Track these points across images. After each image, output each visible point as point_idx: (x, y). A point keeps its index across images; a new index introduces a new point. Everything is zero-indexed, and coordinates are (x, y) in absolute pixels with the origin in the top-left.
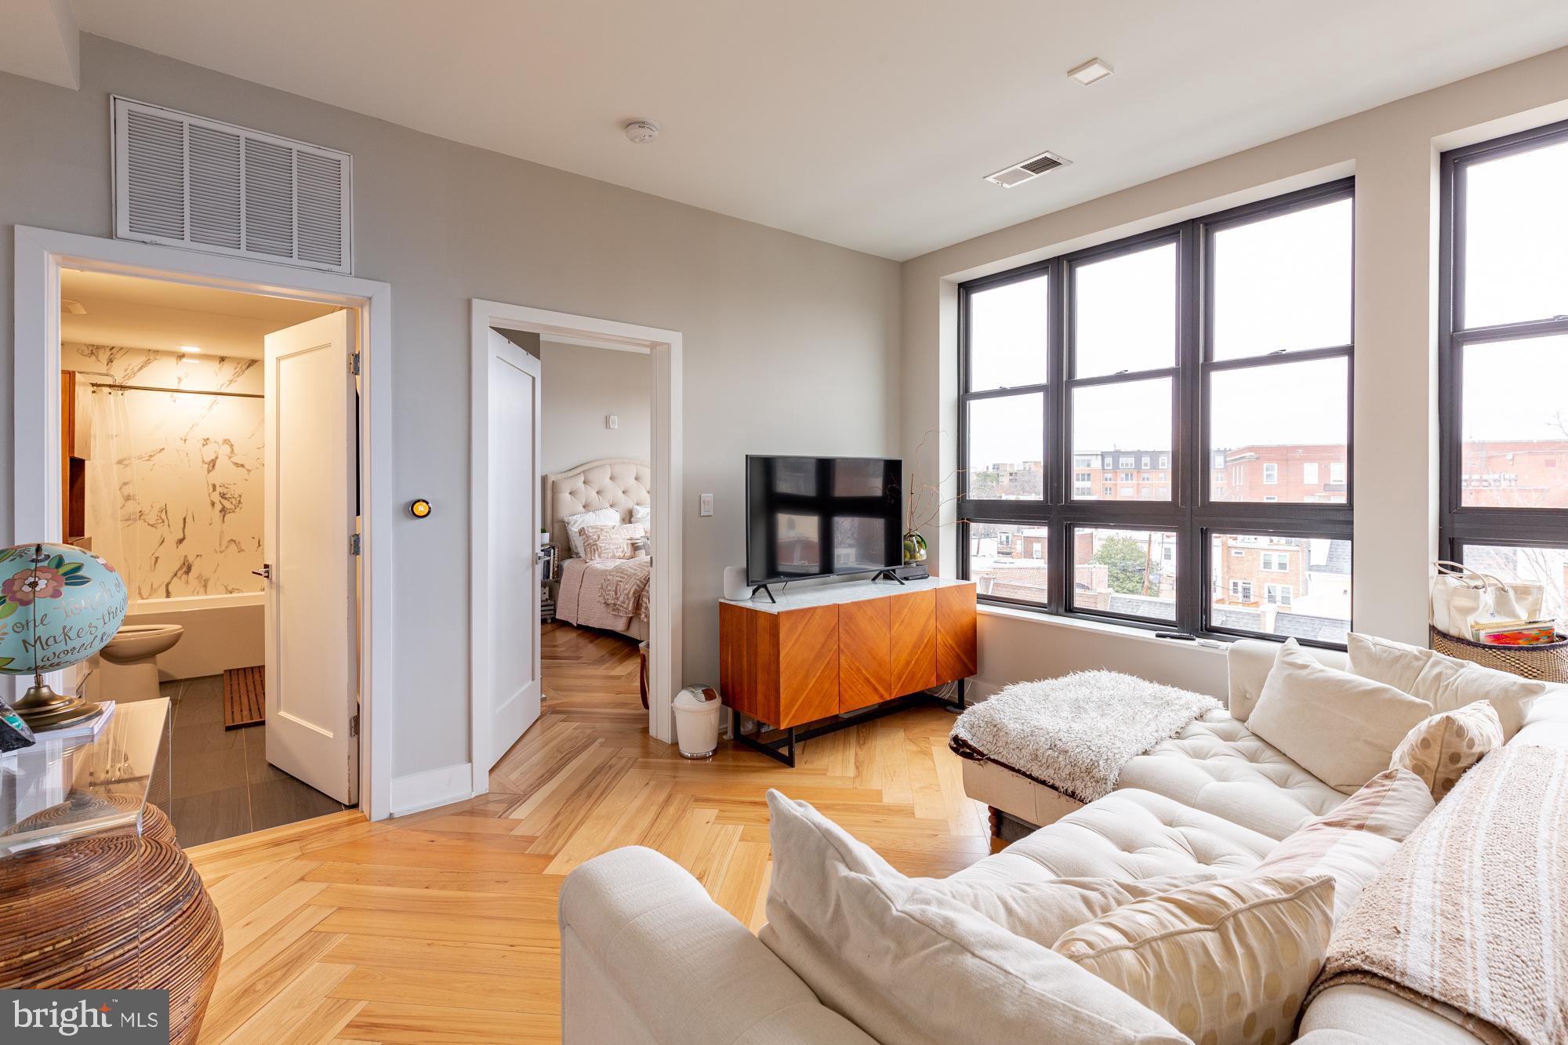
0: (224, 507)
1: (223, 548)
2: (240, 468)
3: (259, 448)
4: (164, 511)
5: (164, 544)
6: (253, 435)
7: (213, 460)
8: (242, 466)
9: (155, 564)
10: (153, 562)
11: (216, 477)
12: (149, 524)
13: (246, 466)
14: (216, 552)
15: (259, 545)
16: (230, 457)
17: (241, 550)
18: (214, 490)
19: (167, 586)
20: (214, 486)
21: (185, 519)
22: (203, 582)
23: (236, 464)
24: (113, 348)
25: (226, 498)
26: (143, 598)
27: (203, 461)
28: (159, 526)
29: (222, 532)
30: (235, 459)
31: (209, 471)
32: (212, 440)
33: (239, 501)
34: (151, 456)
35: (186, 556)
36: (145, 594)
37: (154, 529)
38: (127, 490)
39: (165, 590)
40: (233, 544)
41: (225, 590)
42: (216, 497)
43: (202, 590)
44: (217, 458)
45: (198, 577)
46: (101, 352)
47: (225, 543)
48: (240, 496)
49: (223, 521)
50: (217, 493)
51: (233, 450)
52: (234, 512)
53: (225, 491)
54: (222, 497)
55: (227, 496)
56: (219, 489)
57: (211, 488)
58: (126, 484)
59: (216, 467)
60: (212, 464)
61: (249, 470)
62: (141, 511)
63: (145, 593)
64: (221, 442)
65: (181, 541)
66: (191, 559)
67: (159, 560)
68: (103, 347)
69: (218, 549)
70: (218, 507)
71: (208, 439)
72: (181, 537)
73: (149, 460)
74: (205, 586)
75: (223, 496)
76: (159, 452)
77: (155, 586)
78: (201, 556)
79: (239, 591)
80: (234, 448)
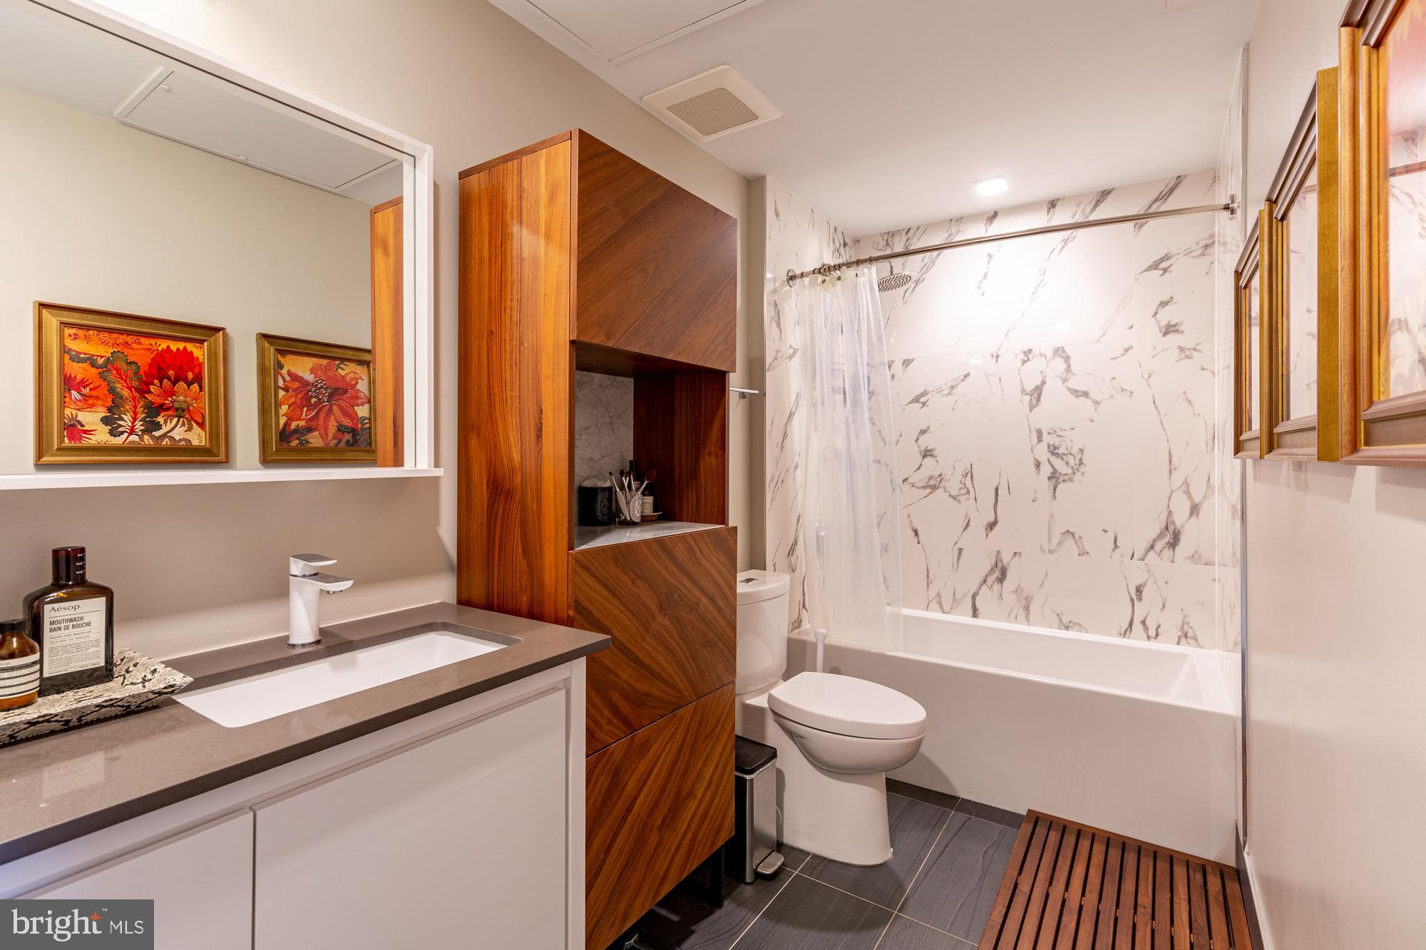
0: (1055, 471)
1: (1053, 545)
2: (1083, 399)
3: (1114, 359)
4: (969, 475)
5: (970, 528)
6: (1104, 334)
7: (1038, 386)
8: (1086, 394)
9: (958, 559)
10: (956, 556)
11: (1045, 417)
12: (950, 496)
13: (1092, 395)
14: (1044, 551)
15: (1116, 547)
16: (1065, 380)
17: (1084, 553)
18: (1040, 440)
19: (974, 598)
20: (1039, 433)
21: (997, 489)
22: (1024, 601)
23: (1075, 393)
24: (910, 229)
25: (1058, 455)
26: (943, 612)
27: (1023, 391)
28: (962, 498)
29: (1052, 515)
30: (1073, 383)
31: (1032, 408)
32: (1036, 351)
33: (1081, 459)
34: (952, 387)
35: (999, 552)
36: (947, 607)
37: (956, 503)
38: (926, 442)
39: (970, 606)
40: (1070, 541)
41: (1057, 621)
42: (1042, 453)
43: (1022, 614)
44: (1044, 383)
45: (1016, 591)
46: (897, 239)
47: (1056, 537)
48: (1081, 451)
49: (1054, 497)
50: (1044, 446)
51: (1069, 366)
52: (1071, 480)
53: (1057, 441)
54: (1053, 453)
55: (1060, 451)
56: (1046, 438)
57: (1034, 435)
58: (923, 432)
59: (1042, 399)
60: (1037, 393)
61: (1096, 403)
62: (940, 475)
63: (947, 603)
64: (1050, 354)
65: (991, 526)
66: (1006, 558)
67: (963, 554)
68: (899, 231)
69: (1046, 547)
70: (1046, 470)
71: (1030, 351)
72: (992, 519)
73: (949, 394)
74: (1027, 609)
75: (1053, 450)
76: (963, 380)
77: (958, 596)
78: (1020, 554)
79: (1081, 627)
80: (1072, 362)
